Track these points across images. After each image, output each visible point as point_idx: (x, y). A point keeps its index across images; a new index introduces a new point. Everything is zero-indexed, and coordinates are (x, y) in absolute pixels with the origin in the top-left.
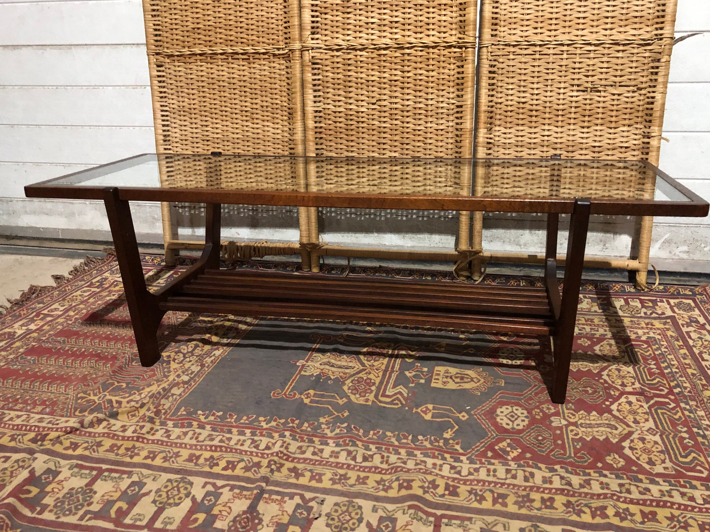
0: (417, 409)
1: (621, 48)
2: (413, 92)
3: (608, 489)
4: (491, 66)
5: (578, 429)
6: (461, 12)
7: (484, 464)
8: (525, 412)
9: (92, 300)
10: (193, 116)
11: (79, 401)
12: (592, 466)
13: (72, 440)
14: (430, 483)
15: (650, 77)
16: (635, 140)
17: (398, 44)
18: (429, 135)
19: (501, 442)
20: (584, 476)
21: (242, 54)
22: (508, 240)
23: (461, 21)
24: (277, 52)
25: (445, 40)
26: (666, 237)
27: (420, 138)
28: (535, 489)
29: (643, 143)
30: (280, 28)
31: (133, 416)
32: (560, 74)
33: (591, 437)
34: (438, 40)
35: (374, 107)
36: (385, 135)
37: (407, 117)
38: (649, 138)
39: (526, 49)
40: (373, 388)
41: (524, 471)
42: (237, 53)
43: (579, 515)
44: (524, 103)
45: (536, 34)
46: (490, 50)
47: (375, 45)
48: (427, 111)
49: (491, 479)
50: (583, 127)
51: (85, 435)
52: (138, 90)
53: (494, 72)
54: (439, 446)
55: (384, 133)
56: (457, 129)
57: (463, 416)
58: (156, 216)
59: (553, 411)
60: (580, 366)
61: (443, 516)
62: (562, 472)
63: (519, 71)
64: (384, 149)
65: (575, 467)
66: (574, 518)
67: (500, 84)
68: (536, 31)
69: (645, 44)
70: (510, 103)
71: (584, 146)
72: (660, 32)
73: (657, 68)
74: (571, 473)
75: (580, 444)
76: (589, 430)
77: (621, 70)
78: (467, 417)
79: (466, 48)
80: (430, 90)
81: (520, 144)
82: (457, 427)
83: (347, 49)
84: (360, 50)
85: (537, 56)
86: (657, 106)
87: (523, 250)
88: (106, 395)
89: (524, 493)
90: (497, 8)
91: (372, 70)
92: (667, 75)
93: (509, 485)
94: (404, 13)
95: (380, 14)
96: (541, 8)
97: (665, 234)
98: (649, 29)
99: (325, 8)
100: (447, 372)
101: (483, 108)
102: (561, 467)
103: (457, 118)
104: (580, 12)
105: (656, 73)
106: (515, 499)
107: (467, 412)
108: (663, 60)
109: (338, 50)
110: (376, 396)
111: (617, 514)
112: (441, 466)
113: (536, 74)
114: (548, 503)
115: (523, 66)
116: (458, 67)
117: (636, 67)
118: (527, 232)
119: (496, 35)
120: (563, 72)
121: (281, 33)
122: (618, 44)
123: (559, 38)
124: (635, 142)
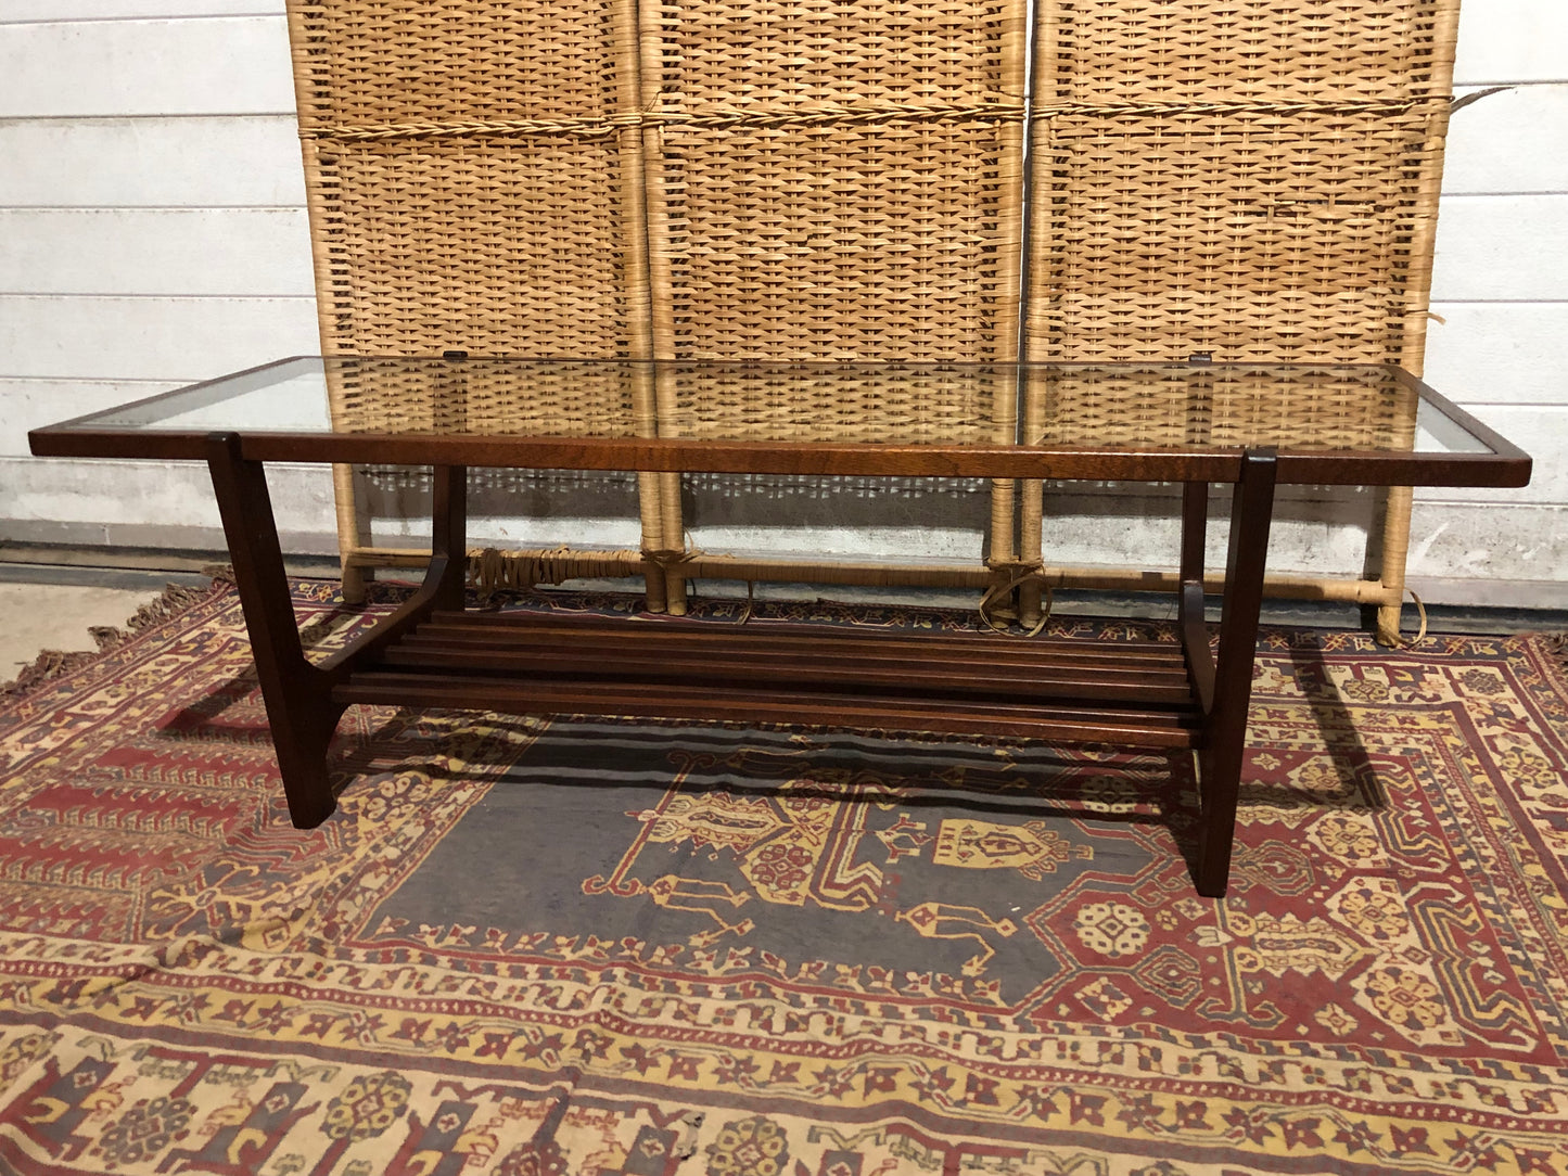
0: (903, 913)
1: (1339, 120)
2: (888, 218)
3: (1321, 1081)
4: (1058, 160)
5: (1254, 953)
6: (991, 43)
7: (1052, 1031)
8: (1140, 917)
9: (180, 682)
10: (403, 272)
12: (1286, 1032)
13: (140, 995)
14: (934, 1075)
15: (1402, 183)
16: (1372, 319)
17: (855, 113)
18: (924, 312)
19: (1089, 983)
20: (1268, 1054)
21: (510, 135)
22: (1097, 541)
23: (991, 62)
24: (588, 131)
25: (957, 103)
26: (1441, 529)
27: (905, 319)
28: (1164, 1085)
29: (1390, 326)
30: (595, 77)
31: (275, 938)
32: (1208, 176)
33: (1283, 970)
34: (941, 104)
35: (802, 250)
36: (827, 313)
37: (876, 272)
38: (1401, 315)
39: (1133, 122)
40: (808, 869)
41: (1140, 1046)
42: (499, 134)
43: (1259, 1142)
44: (1129, 240)
45: (1155, 89)
46: (1055, 125)
47: (803, 114)
48: (918, 259)
49: (1067, 1064)
50: (1259, 293)
51: (168, 982)
52: (280, 215)
53: (1064, 174)
54: (953, 994)
55: (826, 307)
56: (985, 299)
57: (1006, 928)
58: (322, 495)
59: (1200, 913)
60: (1259, 815)
61: (964, 1148)
62: (1222, 1047)
63: (1119, 171)
64: (825, 343)
65: (1250, 1036)
66: (1249, 1146)
67: (1077, 199)
68: (1153, 83)
69: (1393, 108)
70: (1099, 240)
71: (1261, 334)
72: (1421, 85)
73: (1417, 162)
74: (1241, 1049)
75: (1260, 985)
76: (1280, 953)
77: (1340, 168)
78: (1013, 929)
79: (1003, 121)
80: (925, 214)
81: (1122, 329)
82: (991, 952)
84: (772, 126)
85: (1158, 138)
86: (1417, 246)
87: (1131, 562)
88: (214, 893)
89: (1140, 1094)
90: (1069, 32)
91: (798, 169)
92: (1438, 179)
93: (1107, 1077)
94: (866, 45)
95: (812, 47)
96: (1164, 34)
97: (1439, 524)
98: (1397, 79)
99: (694, 34)
100: (968, 831)
101: (1041, 252)
102: (1220, 1037)
103: (985, 274)
104: (1248, 42)
105: (1416, 175)
106: (1121, 1107)
107: (1014, 918)
108: (1428, 146)
109: (721, 127)
110: (814, 887)
111: (1341, 1137)
112: (958, 1037)
113: (1156, 177)
114: (1192, 1116)
115: (1127, 159)
116: (986, 162)
117: (1372, 162)
118: (1139, 522)
119: (1067, 93)
120: (1215, 173)
121: (595, 89)
122: (1333, 112)
123: (1205, 98)
124: (1372, 325)
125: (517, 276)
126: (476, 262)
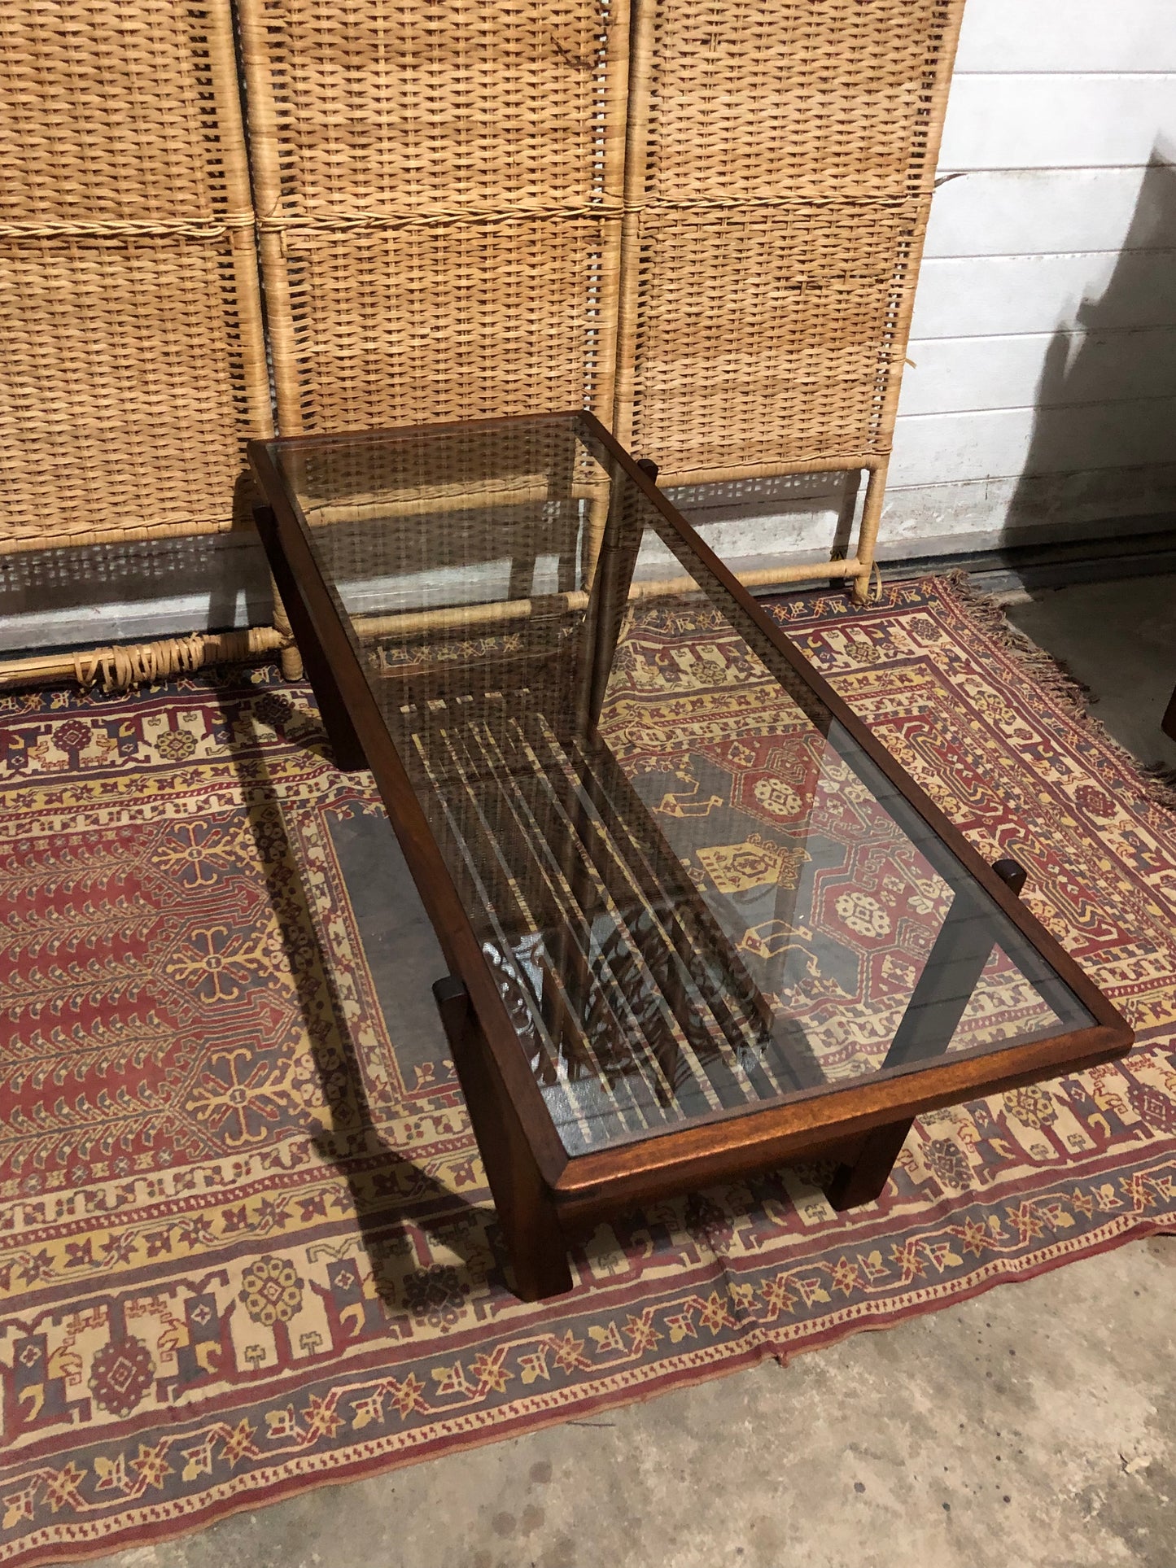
1: (857, 210)
2: (504, 309)
4: (645, 248)
11: (200, 1116)
12: (1005, 964)
15: (896, 261)
16: (867, 366)
17: (475, 214)
19: (882, 962)
21: (105, 237)
24: (197, 233)
25: (566, 203)
27: (519, 396)
29: (878, 370)
30: (199, 175)
32: (760, 259)
34: (551, 204)
35: (424, 342)
37: (493, 357)
38: (887, 363)
39: (705, 214)
42: (93, 236)
44: (697, 315)
45: (723, 184)
46: (643, 218)
47: (425, 216)
48: (531, 344)
50: (791, 352)
53: (648, 260)
54: (822, 994)
56: (584, 375)
57: (805, 934)
59: (902, 886)
63: (692, 257)
67: (656, 282)
68: (722, 179)
69: (895, 201)
70: (673, 316)
71: (790, 385)
72: (915, 182)
73: (908, 244)
74: (993, 985)
77: (855, 249)
79: (608, 219)
80: (537, 304)
81: (689, 389)
82: (814, 957)
83: (368, 226)
84: (395, 228)
85: (724, 227)
86: (903, 310)
88: (241, 1090)
90: (654, 132)
91: (420, 268)
92: (920, 257)
94: (483, 148)
95: (432, 149)
96: (731, 134)
98: (899, 177)
99: (309, 133)
100: (719, 857)
101: (629, 329)
105: (906, 254)
108: (916, 233)
109: (344, 230)
113: (720, 261)
115: (699, 246)
116: (591, 255)
117: (877, 245)
119: (653, 188)
120: (765, 256)
121: (201, 188)
122: (853, 204)
123: (759, 193)
124: (868, 371)
125: (127, 384)
126: (75, 371)
